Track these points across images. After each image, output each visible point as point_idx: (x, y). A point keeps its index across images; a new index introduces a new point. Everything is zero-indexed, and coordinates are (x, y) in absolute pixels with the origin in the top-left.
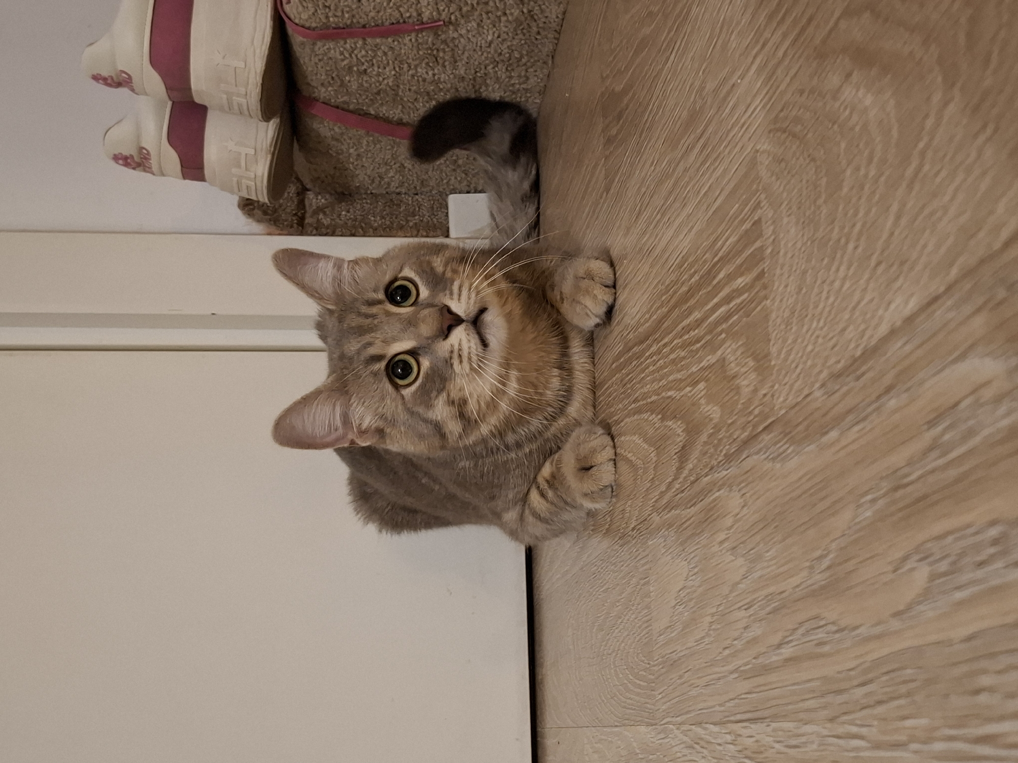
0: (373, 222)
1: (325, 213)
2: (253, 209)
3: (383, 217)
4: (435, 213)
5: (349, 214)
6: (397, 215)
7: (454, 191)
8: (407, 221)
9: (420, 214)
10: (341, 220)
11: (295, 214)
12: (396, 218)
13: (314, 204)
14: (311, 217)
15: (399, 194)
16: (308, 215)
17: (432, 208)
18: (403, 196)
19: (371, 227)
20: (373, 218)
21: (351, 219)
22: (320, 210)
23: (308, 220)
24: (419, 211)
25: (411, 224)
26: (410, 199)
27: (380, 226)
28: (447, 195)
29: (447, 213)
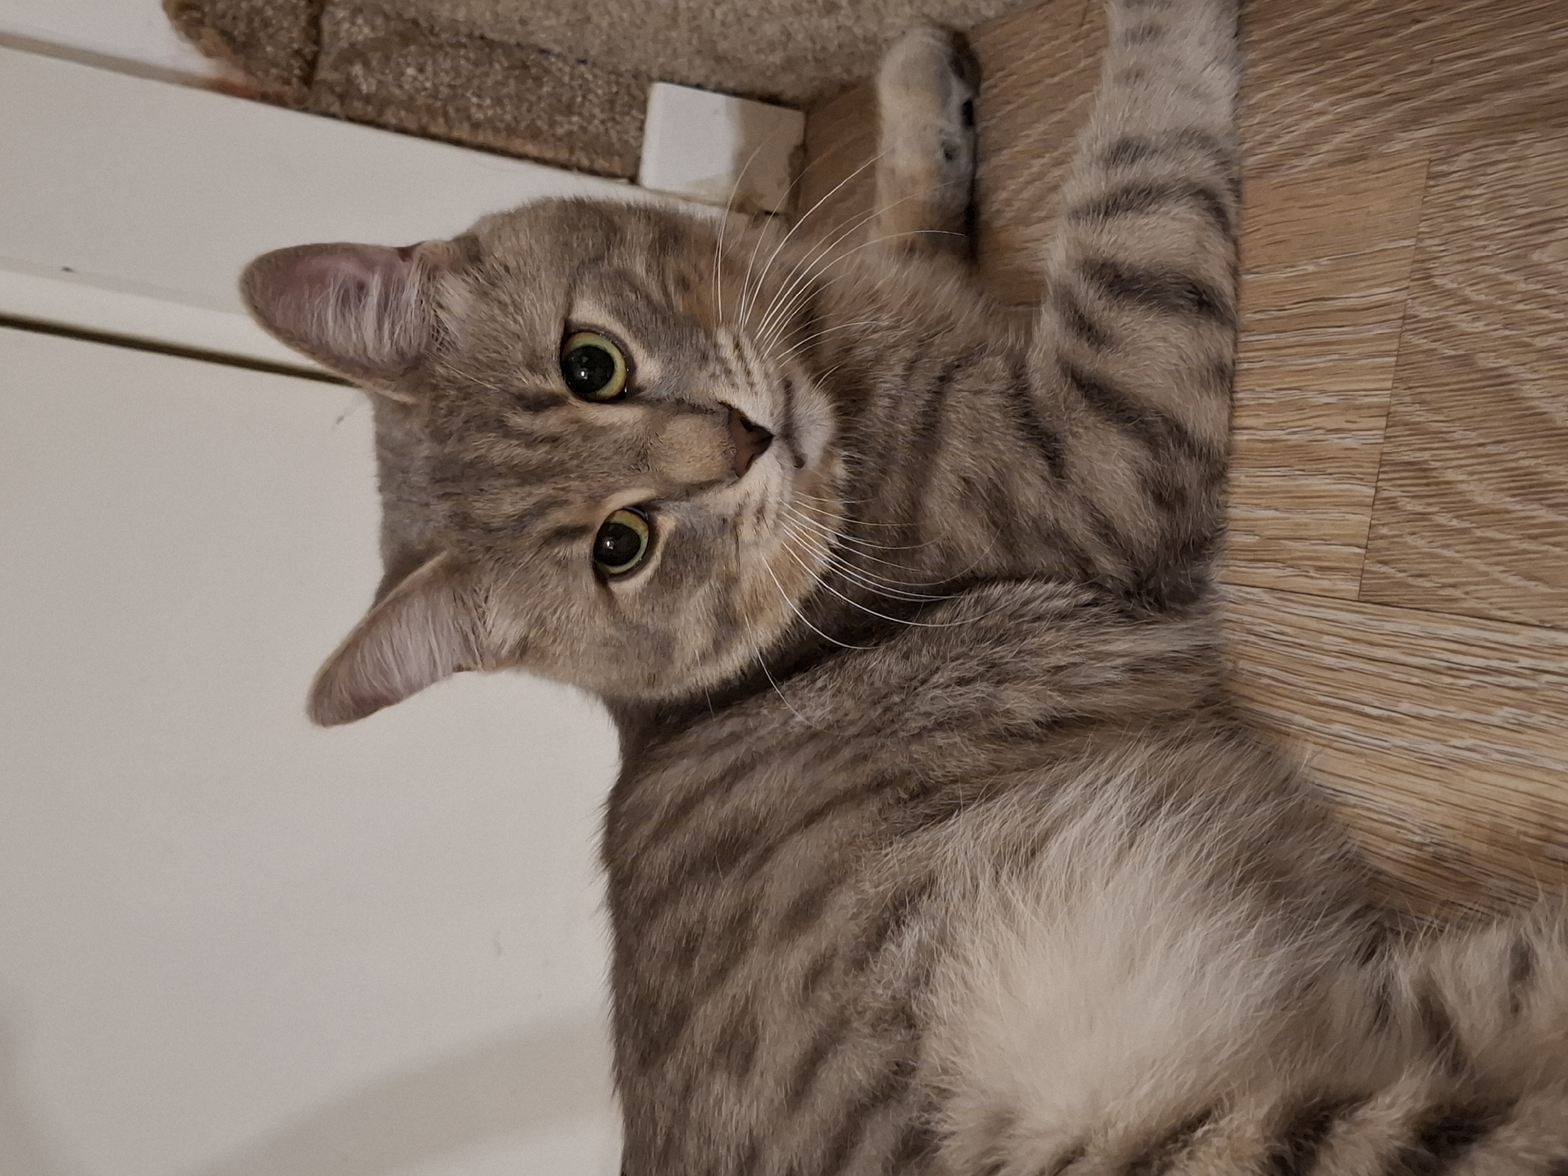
0: (473, 110)
1: (366, 64)
2: (201, 22)
3: (498, 101)
4: (618, 117)
5: (421, 77)
6: (531, 105)
7: (668, 78)
8: (552, 124)
9: (586, 113)
10: (401, 87)
11: (298, 53)
12: (529, 111)
13: (343, 34)
14: (335, 68)
15: (544, 52)
16: (325, 61)
17: (612, 102)
18: (553, 60)
19: (469, 118)
20: (475, 100)
21: (425, 89)
22: (355, 53)
23: (324, 73)
24: (582, 104)
25: (560, 131)
26: (567, 69)
27: (490, 121)
28: (651, 80)
29: (643, 122)
